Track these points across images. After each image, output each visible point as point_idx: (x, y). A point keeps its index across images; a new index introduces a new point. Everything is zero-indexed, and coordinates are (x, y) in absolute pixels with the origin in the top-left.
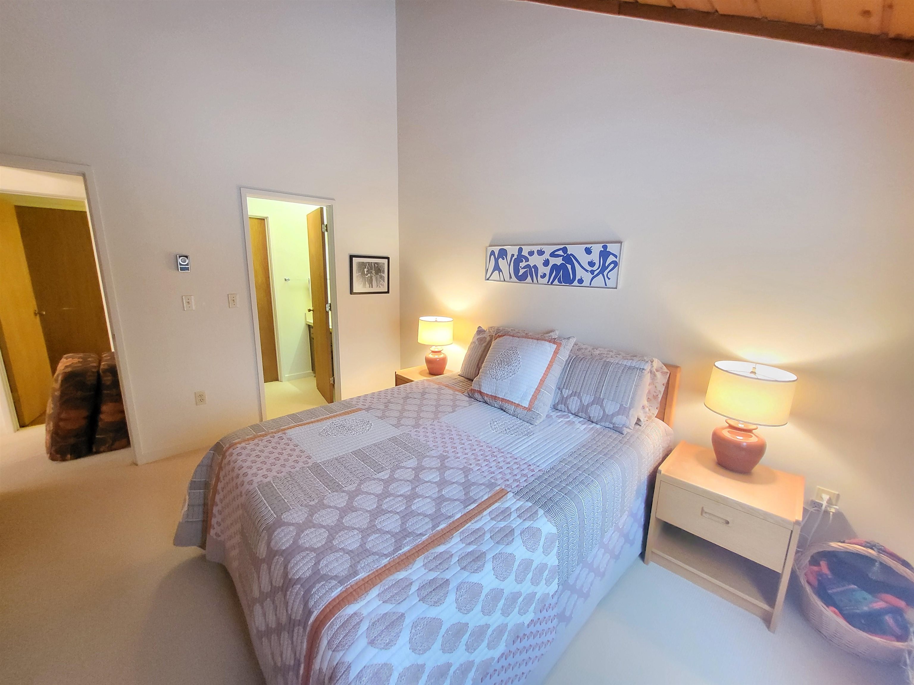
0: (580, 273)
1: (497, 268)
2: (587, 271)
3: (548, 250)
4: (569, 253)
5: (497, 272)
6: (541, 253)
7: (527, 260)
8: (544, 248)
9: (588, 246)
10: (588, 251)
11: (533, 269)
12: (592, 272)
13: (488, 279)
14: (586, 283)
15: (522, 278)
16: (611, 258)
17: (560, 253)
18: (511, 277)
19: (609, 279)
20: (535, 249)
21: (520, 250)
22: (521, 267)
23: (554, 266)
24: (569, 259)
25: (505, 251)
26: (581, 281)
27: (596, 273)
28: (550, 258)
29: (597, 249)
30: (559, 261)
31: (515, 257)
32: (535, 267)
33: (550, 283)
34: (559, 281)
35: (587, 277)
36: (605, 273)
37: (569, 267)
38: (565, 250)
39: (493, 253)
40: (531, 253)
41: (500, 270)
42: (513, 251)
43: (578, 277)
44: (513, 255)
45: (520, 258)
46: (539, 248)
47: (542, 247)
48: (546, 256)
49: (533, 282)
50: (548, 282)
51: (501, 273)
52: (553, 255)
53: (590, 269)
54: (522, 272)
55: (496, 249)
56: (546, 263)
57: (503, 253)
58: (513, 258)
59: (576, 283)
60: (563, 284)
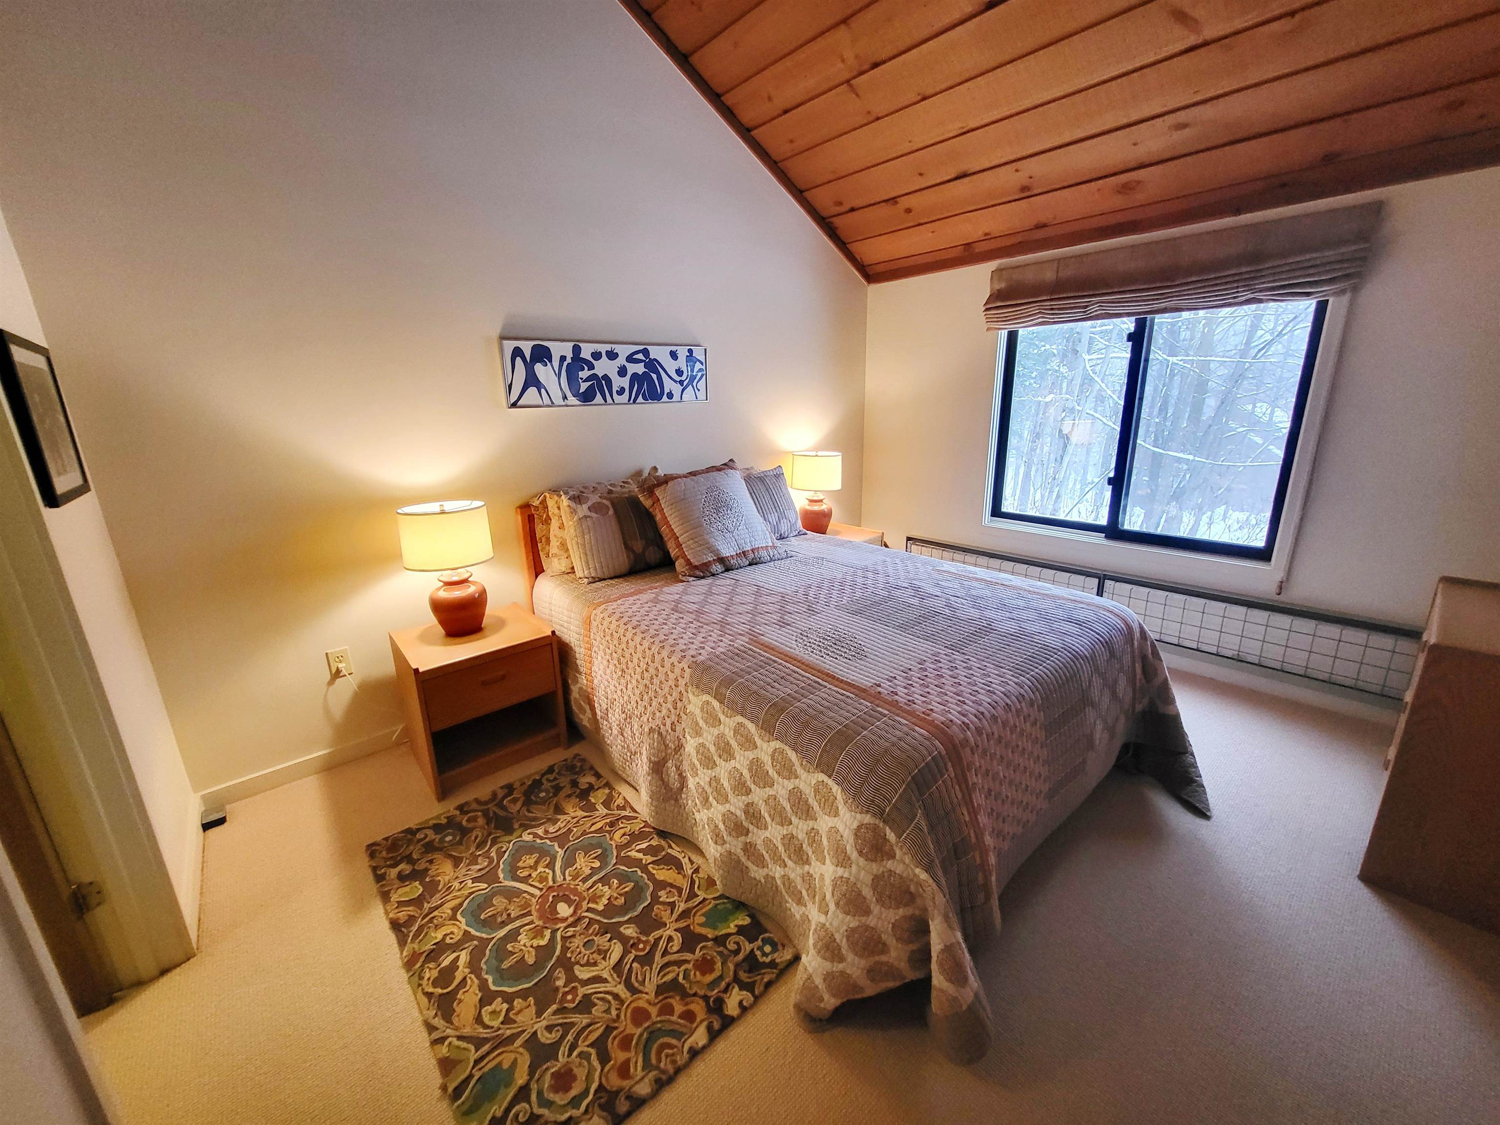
0: (669, 385)
1: (532, 381)
2: (675, 381)
3: (624, 351)
4: (652, 357)
5: (532, 390)
6: (612, 355)
7: (591, 367)
8: (617, 348)
9: (674, 348)
10: (674, 355)
11: (603, 382)
12: (681, 382)
13: (514, 405)
14: (676, 397)
15: (587, 397)
16: (698, 366)
17: (640, 356)
18: (565, 398)
19: (699, 390)
20: (603, 348)
21: (577, 350)
22: (581, 379)
23: (635, 376)
24: (652, 365)
25: (547, 349)
26: (670, 396)
27: (685, 383)
28: (628, 365)
29: (682, 352)
30: (640, 369)
31: (569, 360)
32: (606, 377)
33: (632, 401)
34: (645, 398)
35: (676, 389)
36: (694, 384)
37: (654, 376)
38: (646, 352)
39: (517, 352)
40: (597, 356)
41: (538, 385)
42: (560, 349)
43: (666, 391)
44: (563, 358)
45: (577, 362)
46: (608, 347)
47: (614, 346)
48: (621, 360)
49: (606, 401)
50: (629, 400)
51: (543, 391)
52: (630, 359)
53: (678, 379)
54: (584, 386)
55: (527, 347)
56: (622, 372)
57: (541, 354)
58: (565, 364)
59: (665, 398)
60: (650, 401)
